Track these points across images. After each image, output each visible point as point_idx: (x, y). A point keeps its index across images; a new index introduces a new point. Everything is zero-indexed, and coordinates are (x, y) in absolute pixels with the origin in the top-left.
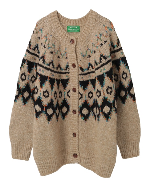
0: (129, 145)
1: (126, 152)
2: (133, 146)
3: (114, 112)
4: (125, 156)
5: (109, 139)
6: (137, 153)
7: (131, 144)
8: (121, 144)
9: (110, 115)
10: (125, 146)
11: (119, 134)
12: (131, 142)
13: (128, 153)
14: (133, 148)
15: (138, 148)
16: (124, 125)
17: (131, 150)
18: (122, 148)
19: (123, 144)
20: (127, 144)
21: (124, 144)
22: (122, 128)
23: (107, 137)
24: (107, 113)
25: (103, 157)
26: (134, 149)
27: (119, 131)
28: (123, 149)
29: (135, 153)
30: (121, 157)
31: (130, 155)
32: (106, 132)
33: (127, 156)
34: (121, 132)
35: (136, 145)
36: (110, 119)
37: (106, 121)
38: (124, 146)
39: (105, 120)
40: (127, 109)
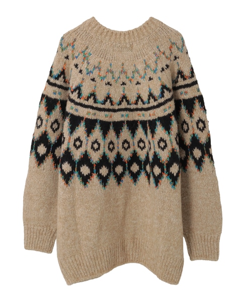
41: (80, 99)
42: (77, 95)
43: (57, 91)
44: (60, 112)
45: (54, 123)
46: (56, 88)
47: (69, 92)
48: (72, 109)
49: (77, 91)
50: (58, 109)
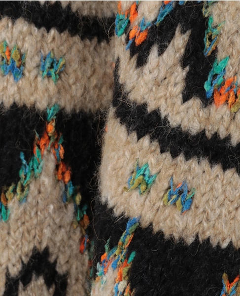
41: (207, 101)
42: (180, 74)
43: (28, 46)
44: (66, 199)
45: (25, 277)
46: (22, 25)
47: (119, 48)
48: (145, 184)
49: (180, 41)
50: (46, 180)
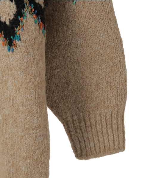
0: (93, 121)
1: (86, 140)
2: (104, 124)
3: (32, 20)
4: (84, 153)
5: (21, 108)
6: (117, 144)
7: (98, 118)
8: (70, 119)
9: (17, 30)
10: (83, 124)
11: (63, 91)
12: (98, 112)
13: (92, 145)
14: (104, 130)
15: (121, 130)
16: (77, 62)
17: (100, 135)
18: (72, 129)
19: (76, 118)
20: (87, 119)
21: (79, 119)
22: (71, 74)
23: (13, 100)
24: (8, 23)
25: (9, 162)
26: (110, 131)
27: (64, 81)
28: (76, 132)
29: (111, 143)
30: (74, 155)
31: (97, 149)
32: (8, 84)
33: (89, 152)
34: (68, 84)
35: (115, 121)
36: (18, 42)
37: (6, 48)
38: (80, 123)
39: (4, 44)
40: (83, 13)
